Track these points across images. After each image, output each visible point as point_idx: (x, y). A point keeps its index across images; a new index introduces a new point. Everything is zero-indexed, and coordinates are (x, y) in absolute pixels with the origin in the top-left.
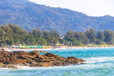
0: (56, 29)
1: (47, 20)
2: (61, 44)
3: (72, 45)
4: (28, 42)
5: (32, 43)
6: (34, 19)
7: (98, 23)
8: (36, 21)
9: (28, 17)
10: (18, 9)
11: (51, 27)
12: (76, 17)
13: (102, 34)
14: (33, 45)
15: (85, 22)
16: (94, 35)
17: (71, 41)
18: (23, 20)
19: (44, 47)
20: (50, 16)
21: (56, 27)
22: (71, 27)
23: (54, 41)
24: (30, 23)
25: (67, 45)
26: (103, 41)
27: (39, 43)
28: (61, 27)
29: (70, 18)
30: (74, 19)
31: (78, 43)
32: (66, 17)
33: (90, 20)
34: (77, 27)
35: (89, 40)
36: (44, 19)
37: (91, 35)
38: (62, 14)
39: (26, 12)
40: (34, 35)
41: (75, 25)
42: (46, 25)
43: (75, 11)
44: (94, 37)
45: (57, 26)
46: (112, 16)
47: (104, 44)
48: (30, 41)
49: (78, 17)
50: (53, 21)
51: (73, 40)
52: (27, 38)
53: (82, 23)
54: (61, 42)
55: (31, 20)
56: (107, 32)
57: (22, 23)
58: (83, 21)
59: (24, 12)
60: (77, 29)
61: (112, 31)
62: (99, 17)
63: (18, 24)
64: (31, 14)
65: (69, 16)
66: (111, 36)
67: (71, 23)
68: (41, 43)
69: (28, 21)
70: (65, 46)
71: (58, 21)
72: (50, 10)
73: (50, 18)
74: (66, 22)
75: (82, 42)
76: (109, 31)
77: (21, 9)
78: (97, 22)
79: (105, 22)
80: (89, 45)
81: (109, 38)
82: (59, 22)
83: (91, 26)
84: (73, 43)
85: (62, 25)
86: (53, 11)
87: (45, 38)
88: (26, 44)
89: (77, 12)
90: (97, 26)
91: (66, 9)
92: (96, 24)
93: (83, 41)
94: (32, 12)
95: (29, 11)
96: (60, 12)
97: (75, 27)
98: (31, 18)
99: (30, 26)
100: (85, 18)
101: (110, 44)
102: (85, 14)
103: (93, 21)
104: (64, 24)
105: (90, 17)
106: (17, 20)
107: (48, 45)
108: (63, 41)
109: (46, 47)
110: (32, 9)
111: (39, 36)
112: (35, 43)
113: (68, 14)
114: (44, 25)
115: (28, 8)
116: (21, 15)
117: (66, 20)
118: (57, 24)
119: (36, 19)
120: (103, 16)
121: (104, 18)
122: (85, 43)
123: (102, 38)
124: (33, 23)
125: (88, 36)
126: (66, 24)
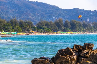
0: (34, 19)
1: (26, 11)
2: (34, 31)
3: (43, 32)
4: (6, 29)
5: (9, 30)
6: (16, 11)
7: (68, 15)
8: (17, 12)
9: (10, 9)
10: (3, 3)
11: (30, 17)
12: (50, 9)
13: (69, 24)
14: (10, 32)
15: (58, 14)
16: (61, 24)
17: (43, 29)
18: (7, 12)
19: (19, 33)
20: (29, 8)
21: (33, 18)
22: (46, 18)
23: (28, 29)
24: (12, 14)
25: (39, 32)
26: (70, 29)
27: (15, 30)
28: (38, 17)
29: (45, 10)
30: (48, 11)
31: (48, 31)
32: (43, 9)
33: (62, 12)
34: (51, 18)
35: (57, 28)
36: (24, 11)
37: (60, 24)
38: (39, 7)
39: (9, 5)
40: (12, 24)
41: (50, 16)
42: (25, 16)
43: (50, 5)
44: (62, 25)
45: (35, 16)
46: (80, 9)
47: (70, 32)
48: (8, 28)
49: (52, 10)
50: (31, 12)
51: (44, 28)
52: (6, 26)
53: (55, 14)
54: (34, 29)
55: (13, 12)
56: (73, 22)
57: (6, 14)
58: (56, 13)
59: (8, 5)
60: (51, 19)
61: (77, 21)
62: (69, 9)
63: (2, 15)
64: (13, 6)
65: (45, 8)
66: (76, 25)
67: (46, 14)
68: (17, 30)
69: (11, 12)
70: (37, 33)
71: (35, 13)
72: (29, 3)
73: (29, 10)
74: (42, 13)
75: (51, 30)
76: (75, 21)
77: (5, 2)
78: (68, 13)
79: (74, 14)
80: (57, 32)
81: (74, 27)
82: (37, 14)
83: (62, 16)
84: (44, 30)
85: (38, 16)
86: (31, 4)
87: (21, 27)
88: (5, 31)
89: (51, 6)
90: (68, 16)
91: (42, 3)
92: (66, 15)
93: (53, 29)
94: (14, 5)
95: (12, 4)
96: (37, 5)
97: (49, 18)
98: (14, 10)
99: (12, 16)
100: (58, 10)
101: (75, 32)
102: (58, 7)
103: (64, 13)
104: (40, 15)
105: (61, 9)
106: (1, 12)
107: (23, 32)
108: (36, 29)
109: (21, 33)
110: (15, 3)
111: (16, 25)
112: (12, 30)
113: (44, 7)
114: (24, 16)
115: (11, 2)
116: (5, 7)
117: (42, 11)
118: (35, 15)
119: (17, 11)
120: (72, 9)
121: (73, 11)
122: (54, 31)
123: (68, 26)
124: (14, 14)
125: (56, 25)
126: (42, 15)
